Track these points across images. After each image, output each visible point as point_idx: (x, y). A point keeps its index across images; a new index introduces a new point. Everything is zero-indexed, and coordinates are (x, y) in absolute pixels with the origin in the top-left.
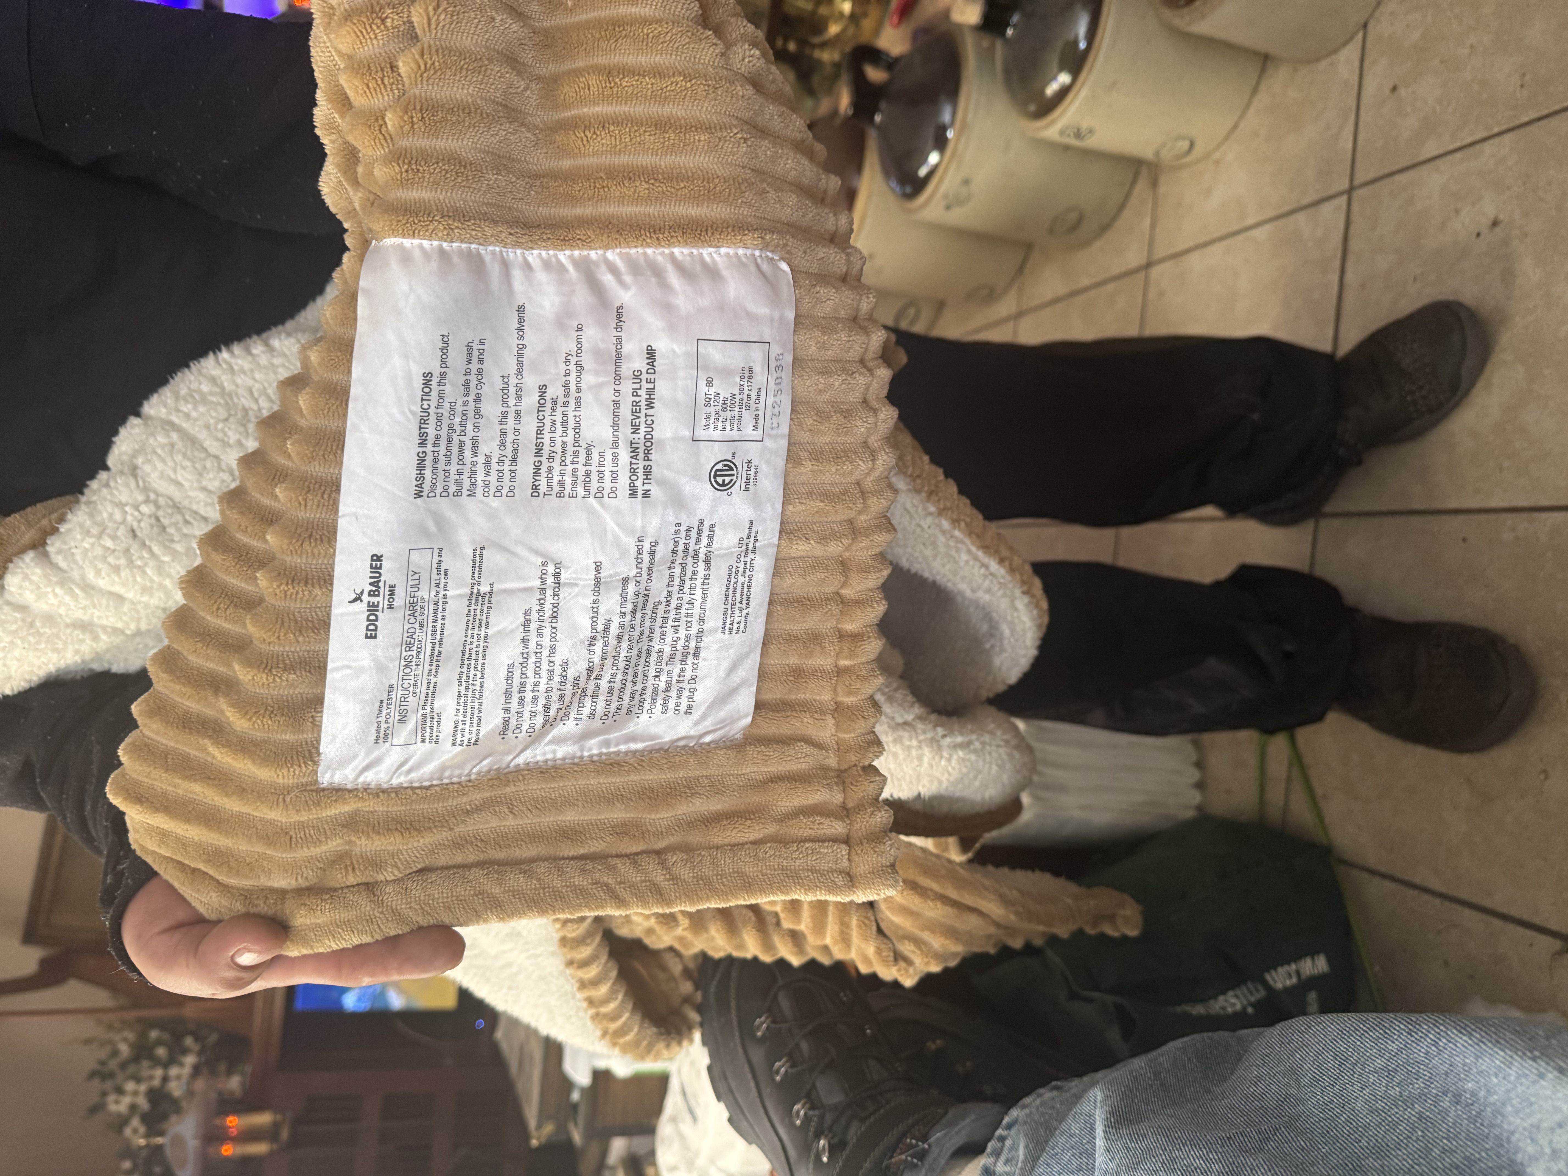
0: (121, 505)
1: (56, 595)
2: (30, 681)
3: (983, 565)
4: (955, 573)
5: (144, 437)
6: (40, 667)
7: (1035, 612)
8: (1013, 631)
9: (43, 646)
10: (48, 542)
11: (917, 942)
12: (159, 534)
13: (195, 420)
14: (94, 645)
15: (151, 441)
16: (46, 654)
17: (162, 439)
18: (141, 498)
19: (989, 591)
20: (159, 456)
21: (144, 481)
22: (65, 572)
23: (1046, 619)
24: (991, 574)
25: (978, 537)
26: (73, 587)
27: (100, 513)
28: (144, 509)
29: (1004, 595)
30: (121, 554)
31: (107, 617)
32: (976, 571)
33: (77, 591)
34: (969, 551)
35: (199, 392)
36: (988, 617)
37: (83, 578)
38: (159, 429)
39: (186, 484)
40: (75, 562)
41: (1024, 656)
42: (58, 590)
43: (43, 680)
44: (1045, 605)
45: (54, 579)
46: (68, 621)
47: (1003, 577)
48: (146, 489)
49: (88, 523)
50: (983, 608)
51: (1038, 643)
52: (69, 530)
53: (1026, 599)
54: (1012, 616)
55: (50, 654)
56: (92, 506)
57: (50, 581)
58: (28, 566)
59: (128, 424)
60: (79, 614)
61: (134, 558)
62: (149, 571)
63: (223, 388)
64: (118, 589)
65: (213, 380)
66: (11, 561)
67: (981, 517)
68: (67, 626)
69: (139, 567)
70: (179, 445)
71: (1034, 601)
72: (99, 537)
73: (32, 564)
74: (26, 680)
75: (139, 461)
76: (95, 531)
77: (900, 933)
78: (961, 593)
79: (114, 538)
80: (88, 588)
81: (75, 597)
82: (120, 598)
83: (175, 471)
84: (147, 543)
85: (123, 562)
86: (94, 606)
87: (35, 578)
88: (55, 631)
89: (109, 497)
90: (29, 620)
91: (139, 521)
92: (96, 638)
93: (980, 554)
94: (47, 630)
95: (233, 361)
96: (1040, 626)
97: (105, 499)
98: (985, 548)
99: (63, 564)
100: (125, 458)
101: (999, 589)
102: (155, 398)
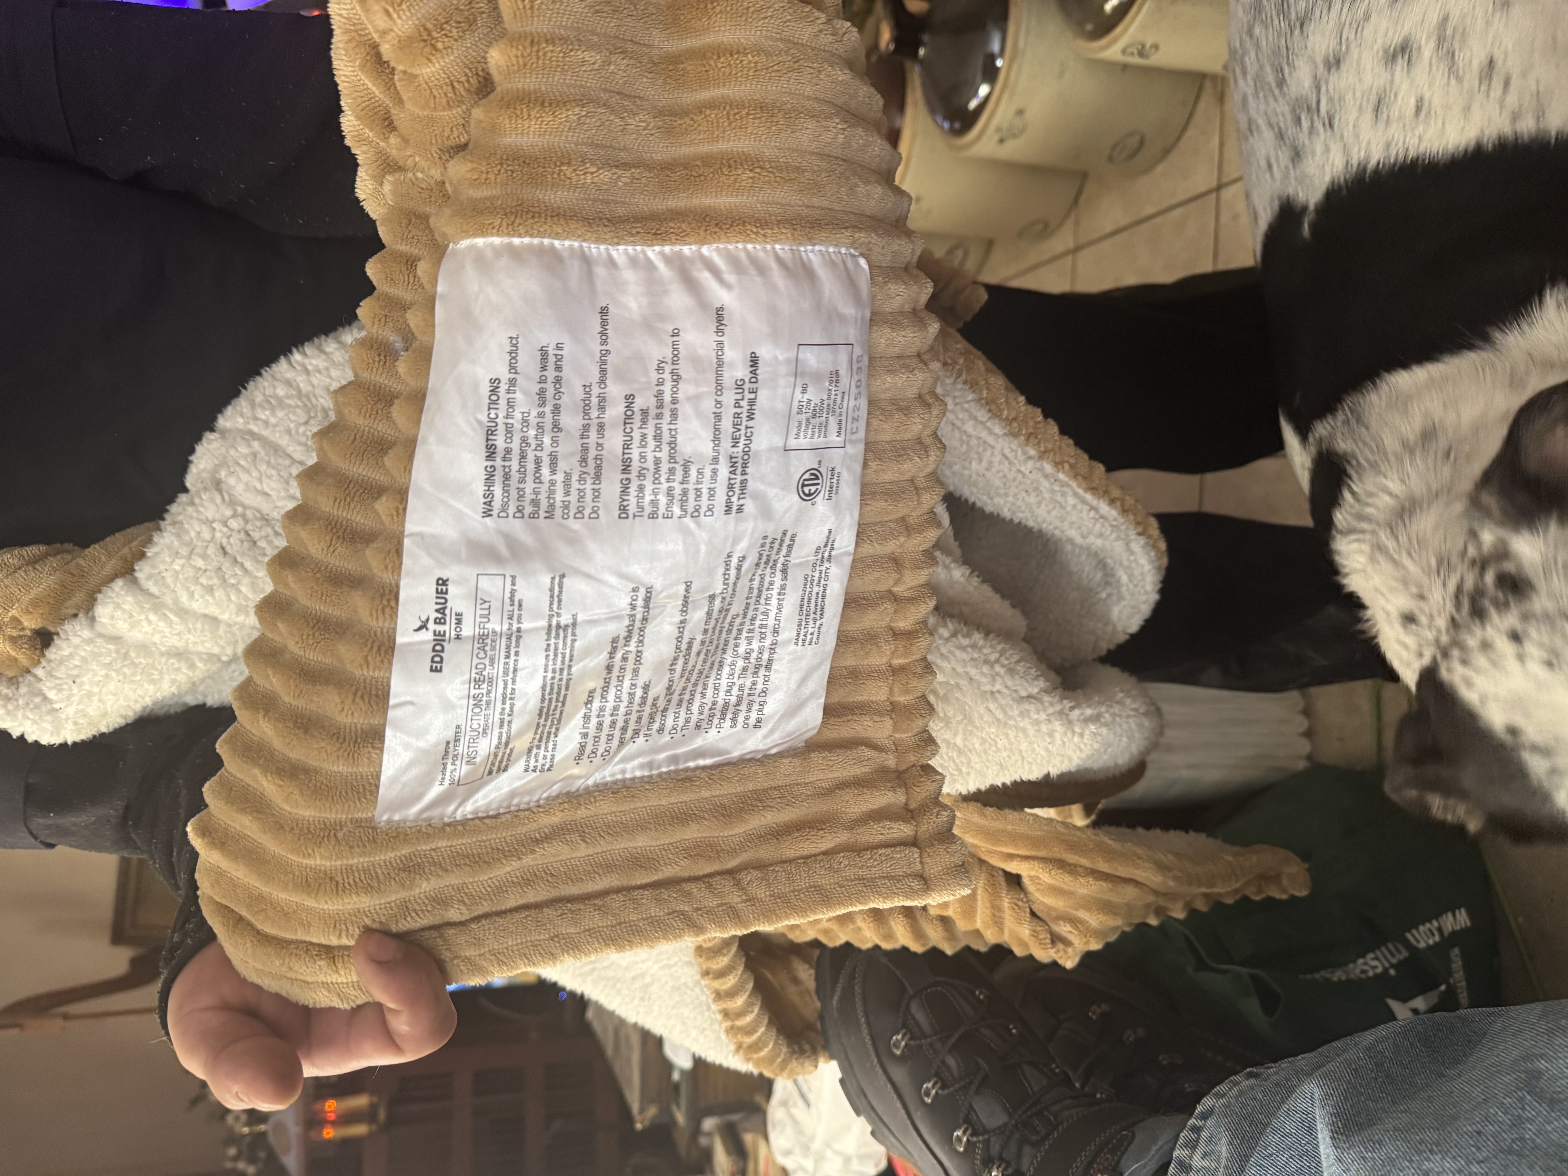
0: (209, 522)
1: (150, 622)
2: (125, 718)
3: (1092, 508)
4: (1062, 519)
5: (223, 450)
6: (136, 701)
7: (1153, 554)
8: (1131, 577)
9: (138, 678)
10: (136, 568)
11: (1073, 921)
12: (249, 549)
13: (275, 426)
14: (191, 674)
15: (232, 452)
16: (142, 686)
17: (243, 450)
18: (228, 513)
19: (1101, 535)
20: (242, 467)
21: (230, 495)
22: (157, 597)
23: (1165, 561)
24: (1102, 517)
25: (1085, 478)
26: (167, 612)
27: (188, 532)
28: (234, 524)
29: (1118, 538)
30: (213, 574)
31: (203, 642)
32: (1084, 515)
33: (172, 616)
34: (1076, 495)
35: (276, 397)
36: (1102, 564)
37: (176, 601)
38: (239, 439)
39: (273, 494)
40: (168, 587)
41: (1145, 602)
42: (152, 617)
43: (139, 714)
44: (1163, 545)
45: (147, 606)
46: (163, 649)
47: (1115, 520)
48: (232, 503)
49: (176, 543)
50: (1096, 554)
51: (1159, 586)
52: (156, 554)
53: (1142, 540)
54: (1129, 560)
55: (146, 685)
56: (178, 526)
57: (142, 608)
58: (118, 595)
59: (204, 441)
60: (174, 641)
61: (227, 576)
62: (243, 589)
63: (299, 391)
64: (213, 610)
65: (288, 383)
66: (100, 592)
67: (1086, 457)
68: (162, 654)
69: (233, 585)
70: (262, 453)
71: (1151, 542)
72: (189, 557)
73: (123, 593)
74: (122, 717)
75: (223, 474)
76: (184, 551)
77: (1054, 914)
78: (1071, 541)
79: (204, 557)
80: (183, 613)
81: (170, 623)
82: (214, 621)
83: (261, 482)
84: (239, 559)
85: (216, 581)
86: (189, 631)
87: (127, 607)
88: (150, 661)
89: (194, 514)
90: (123, 651)
91: (229, 537)
92: (192, 666)
93: (1088, 497)
94: (142, 660)
95: (306, 361)
96: (1159, 568)
97: (191, 517)
98: (1093, 489)
99: (154, 590)
100: (204, 475)
101: (1112, 532)
102: (229, 411)
